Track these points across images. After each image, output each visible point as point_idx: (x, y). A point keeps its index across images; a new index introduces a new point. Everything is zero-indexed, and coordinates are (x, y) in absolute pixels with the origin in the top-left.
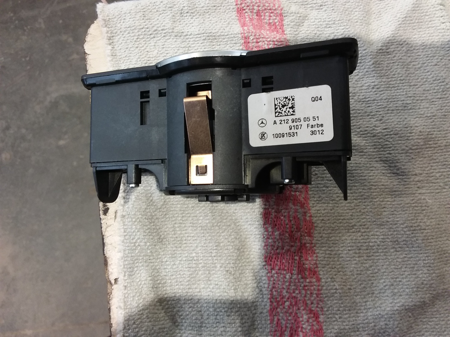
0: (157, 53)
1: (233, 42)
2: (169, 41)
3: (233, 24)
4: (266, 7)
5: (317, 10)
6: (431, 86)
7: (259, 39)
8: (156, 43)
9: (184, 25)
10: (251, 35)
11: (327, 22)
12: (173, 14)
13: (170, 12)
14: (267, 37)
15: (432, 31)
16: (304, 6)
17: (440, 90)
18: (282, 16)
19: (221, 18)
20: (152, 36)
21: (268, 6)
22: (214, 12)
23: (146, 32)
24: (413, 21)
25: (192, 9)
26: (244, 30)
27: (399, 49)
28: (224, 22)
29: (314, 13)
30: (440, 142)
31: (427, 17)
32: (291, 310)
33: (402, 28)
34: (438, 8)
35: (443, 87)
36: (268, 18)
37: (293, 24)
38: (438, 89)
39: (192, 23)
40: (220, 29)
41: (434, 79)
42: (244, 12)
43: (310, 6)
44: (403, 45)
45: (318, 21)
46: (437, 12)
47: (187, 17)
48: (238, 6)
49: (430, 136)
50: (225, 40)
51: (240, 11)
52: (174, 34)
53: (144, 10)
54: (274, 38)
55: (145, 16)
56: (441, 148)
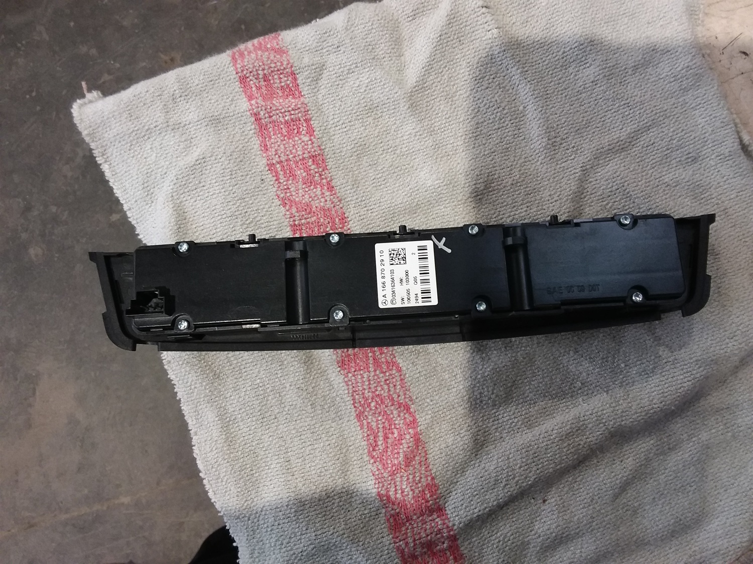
0: (156, 157)
1: (242, 122)
2: (166, 137)
3: (238, 99)
4: (272, 69)
5: (335, 54)
6: (485, 116)
7: (271, 112)
8: (152, 144)
9: (180, 113)
10: (262, 110)
11: (348, 67)
12: (163, 103)
13: (160, 101)
14: (280, 108)
15: (478, 45)
16: (319, 52)
17: (497, 119)
18: (294, 74)
19: (221, 94)
20: (146, 137)
21: (275, 67)
22: (213, 88)
23: (138, 136)
24: (452, 38)
25: (185, 91)
26: (251, 105)
27: (439, 79)
28: (227, 98)
29: (332, 57)
30: (505, 181)
31: (468, 28)
32: (379, 410)
33: (439, 51)
34: (479, 13)
35: (499, 114)
36: (278, 82)
37: (309, 80)
38: (494, 118)
39: (189, 109)
40: (223, 110)
41: (487, 106)
42: (248, 80)
43: (326, 50)
44: (443, 73)
45: (337, 67)
46: (479, 18)
47: (182, 102)
48: (239, 74)
49: (491, 178)
50: (232, 121)
51: (243, 80)
52: (170, 129)
53: (129, 108)
54: (289, 107)
55: (132, 116)
56: (507, 189)
